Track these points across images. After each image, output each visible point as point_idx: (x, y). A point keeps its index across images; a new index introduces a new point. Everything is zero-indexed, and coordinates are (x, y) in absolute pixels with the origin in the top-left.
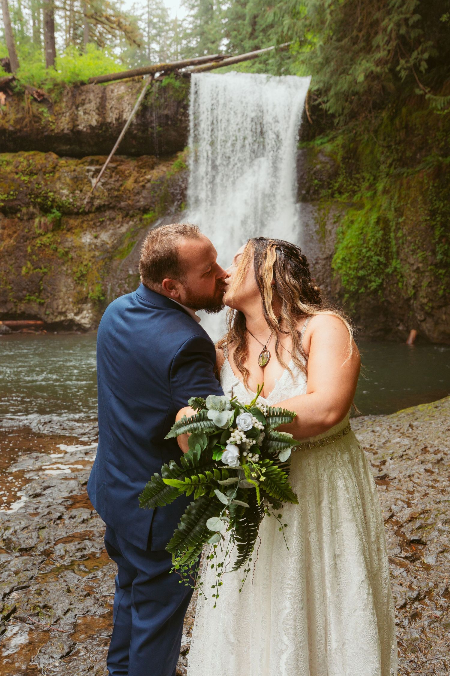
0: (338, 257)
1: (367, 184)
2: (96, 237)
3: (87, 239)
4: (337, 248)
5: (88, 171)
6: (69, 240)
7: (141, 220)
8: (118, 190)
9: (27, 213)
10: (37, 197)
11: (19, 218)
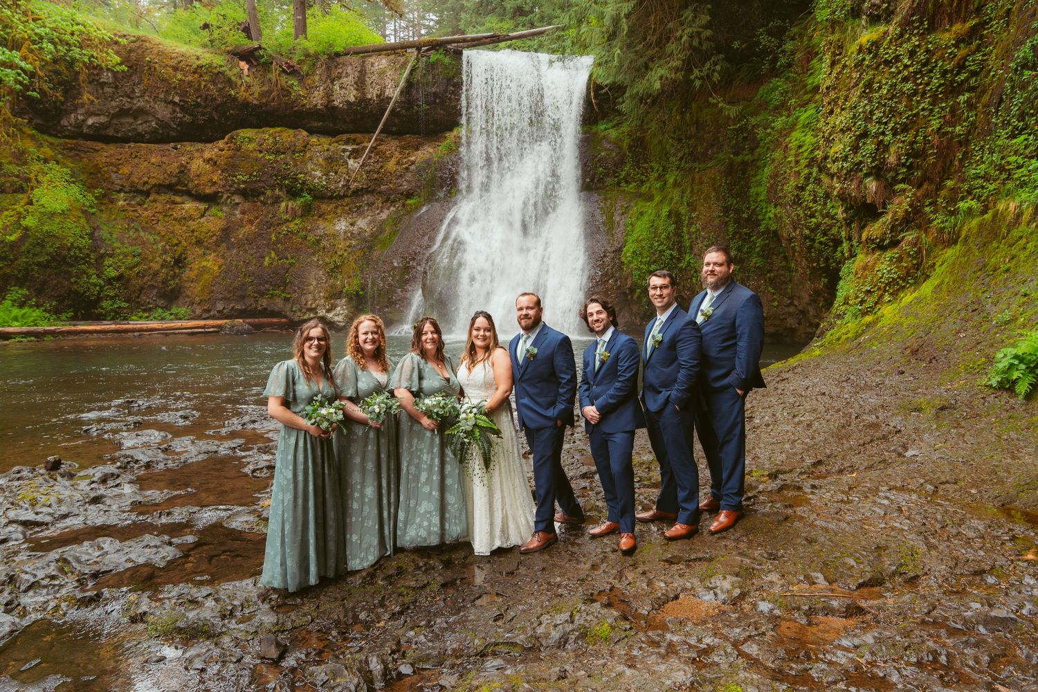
0: (628, 251)
1: (656, 175)
2: (352, 224)
3: (342, 225)
4: (626, 241)
5: (344, 151)
6: (322, 227)
7: (404, 205)
8: (378, 173)
9: (272, 196)
10: (284, 178)
11: (262, 202)
